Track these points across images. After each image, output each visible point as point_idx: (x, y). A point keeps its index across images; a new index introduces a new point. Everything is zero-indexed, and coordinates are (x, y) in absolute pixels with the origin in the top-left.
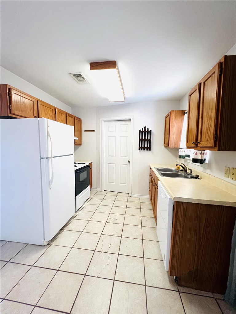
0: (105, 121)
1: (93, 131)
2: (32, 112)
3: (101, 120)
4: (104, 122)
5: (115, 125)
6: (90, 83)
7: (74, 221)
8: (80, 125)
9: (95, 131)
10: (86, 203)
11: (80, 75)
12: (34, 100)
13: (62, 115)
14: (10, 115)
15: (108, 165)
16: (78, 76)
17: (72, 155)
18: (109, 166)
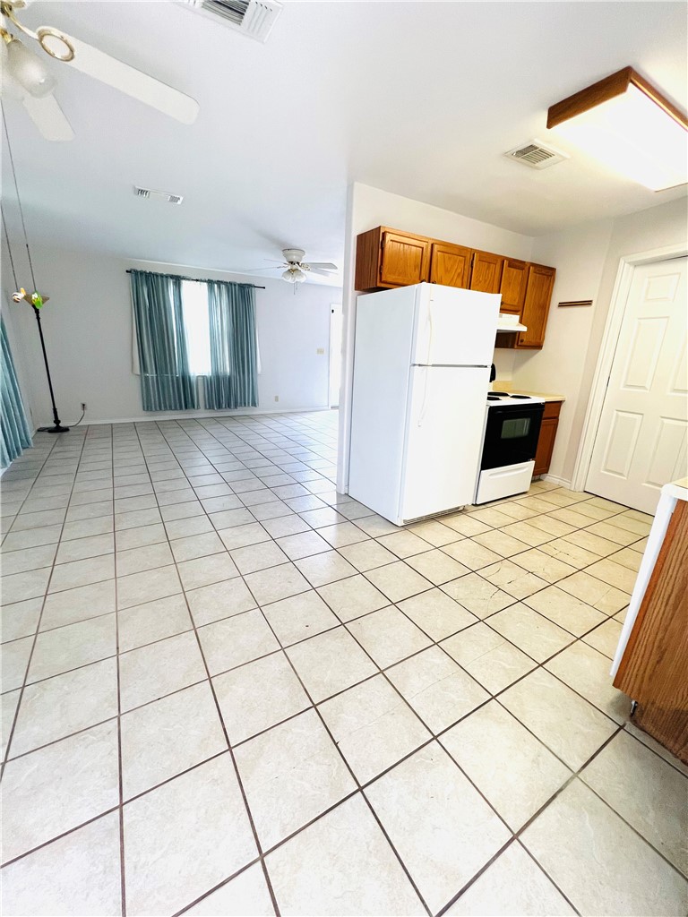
0: (636, 265)
1: (588, 303)
2: (417, 272)
3: (622, 262)
4: (632, 268)
5: (680, 274)
6: (568, 157)
7: (462, 518)
8: (545, 289)
9: (594, 304)
10: (510, 499)
11: (532, 147)
12: (424, 245)
13: (488, 268)
14: (379, 285)
15: (617, 416)
16: (530, 153)
17: (486, 367)
18: (616, 421)
